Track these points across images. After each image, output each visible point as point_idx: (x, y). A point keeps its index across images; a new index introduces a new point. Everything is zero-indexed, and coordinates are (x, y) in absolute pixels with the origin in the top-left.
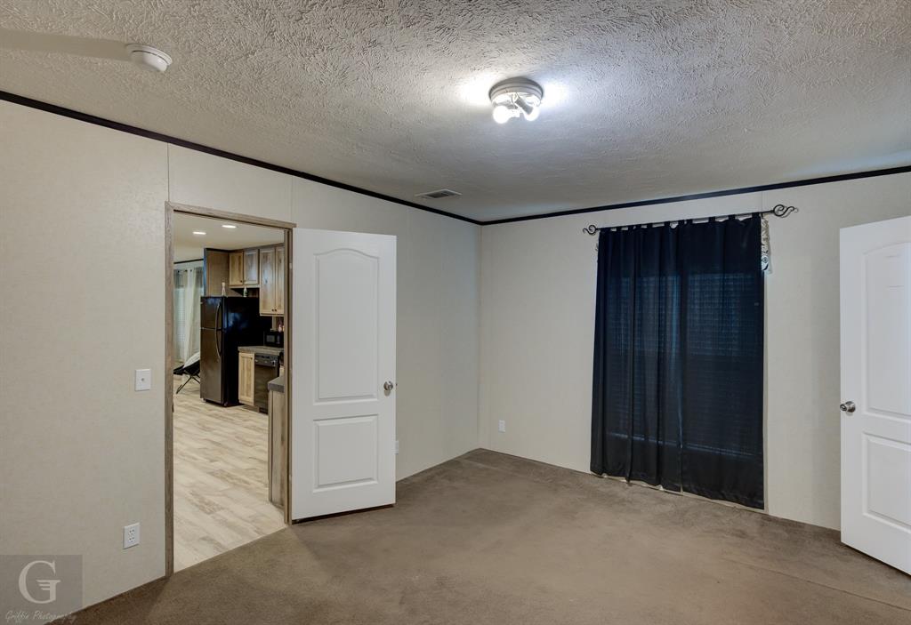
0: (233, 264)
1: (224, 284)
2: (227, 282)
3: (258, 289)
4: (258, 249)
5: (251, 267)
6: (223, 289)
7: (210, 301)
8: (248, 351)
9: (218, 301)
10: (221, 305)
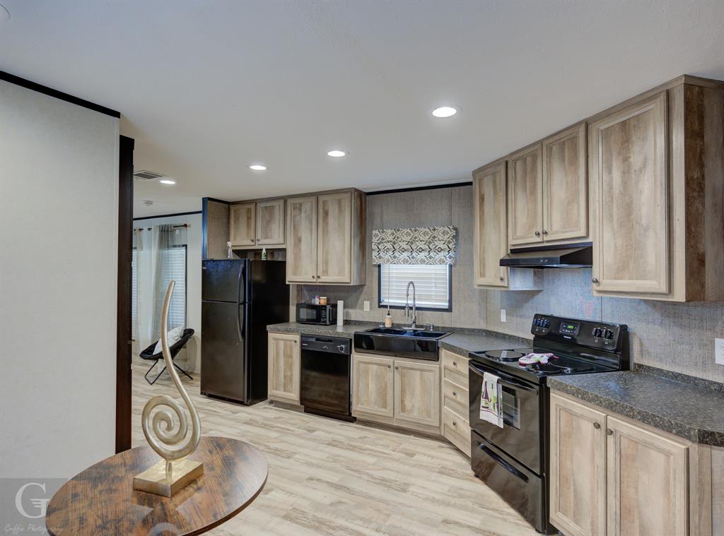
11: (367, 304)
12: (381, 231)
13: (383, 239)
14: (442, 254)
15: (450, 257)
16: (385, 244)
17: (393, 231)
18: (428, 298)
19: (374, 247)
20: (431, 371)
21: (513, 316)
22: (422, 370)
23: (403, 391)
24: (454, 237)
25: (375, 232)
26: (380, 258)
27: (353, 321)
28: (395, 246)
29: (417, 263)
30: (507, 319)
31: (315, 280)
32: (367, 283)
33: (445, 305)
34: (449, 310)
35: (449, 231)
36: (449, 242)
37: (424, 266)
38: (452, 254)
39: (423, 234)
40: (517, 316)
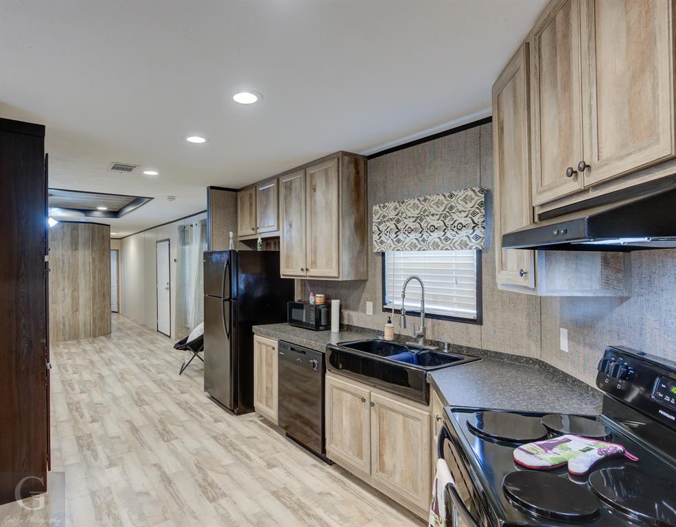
0: (242, 206)
1: (231, 234)
2: (235, 231)
3: (278, 238)
4: (277, 178)
5: (266, 207)
6: (231, 241)
7: (215, 257)
8: (268, 335)
9: (225, 257)
10: (229, 263)
11: (369, 305)
12: (382, 205)
13: (384, 217)
14: (463, 233)
15: (477, 237)
16: (388, 224)
17: (396, 203)
18: (447, 301)
19: (375, 228)
20: (418, 420)
21: (579, 343)
22: (405, 415)
23: (381, 439)
24: (481, 204)
25: (376, 208)
26: (382, 242)
27: (355, 327)
28: (399, 226)
29: (428, 249)
30: (569, 347)
31: (304, 274)
32: (369, 278)
33: (471, 312)
34: (478, 321)
35: (474, 196)
36: (474, 214)
37: (438, 253)
38: (478, 232)
39: (435, 204)
40: (585, 344)
